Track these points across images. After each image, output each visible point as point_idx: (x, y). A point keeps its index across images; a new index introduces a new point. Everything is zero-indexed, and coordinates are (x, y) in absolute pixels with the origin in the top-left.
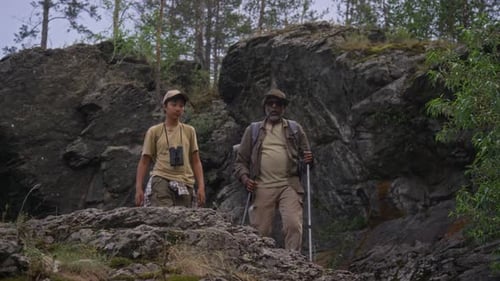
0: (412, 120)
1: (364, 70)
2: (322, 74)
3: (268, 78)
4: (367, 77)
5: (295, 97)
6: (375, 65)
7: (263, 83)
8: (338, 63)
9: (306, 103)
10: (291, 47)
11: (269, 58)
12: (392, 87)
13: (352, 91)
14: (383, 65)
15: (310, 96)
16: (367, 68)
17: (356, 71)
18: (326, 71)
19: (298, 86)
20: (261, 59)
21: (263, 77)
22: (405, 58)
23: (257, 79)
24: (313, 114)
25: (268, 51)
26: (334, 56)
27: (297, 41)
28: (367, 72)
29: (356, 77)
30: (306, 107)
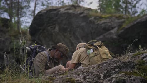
0: (121, 45)
1: (101, 24)
2: (81, 25)
3: (54, 26)
4: (103, 27)
5: (66, 34)
6: (106, 22)
7: (51, 28)
8: (91, 21)
9: (71, 37)
10: (68, 13)
11: (57, 18)
12: (113, 31)
13: (94, 32)
14: (109, 23)
15: (74, 34)
16: (103, 23)
17: (98, 24)
18: (83, 24)
19: (69, 30)
20: (52, 18)
21: (51, 25)
22: (116, 21)
23: (49, 26)
24: (73, 42)
25: (57, 15)
26: (88, 18)
27: (71, 11)
28: (103, 25)
29: (97, 27)
30: (71, 39)
